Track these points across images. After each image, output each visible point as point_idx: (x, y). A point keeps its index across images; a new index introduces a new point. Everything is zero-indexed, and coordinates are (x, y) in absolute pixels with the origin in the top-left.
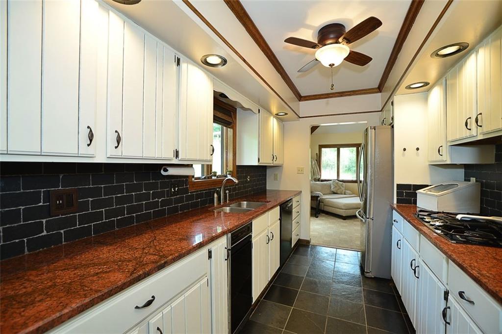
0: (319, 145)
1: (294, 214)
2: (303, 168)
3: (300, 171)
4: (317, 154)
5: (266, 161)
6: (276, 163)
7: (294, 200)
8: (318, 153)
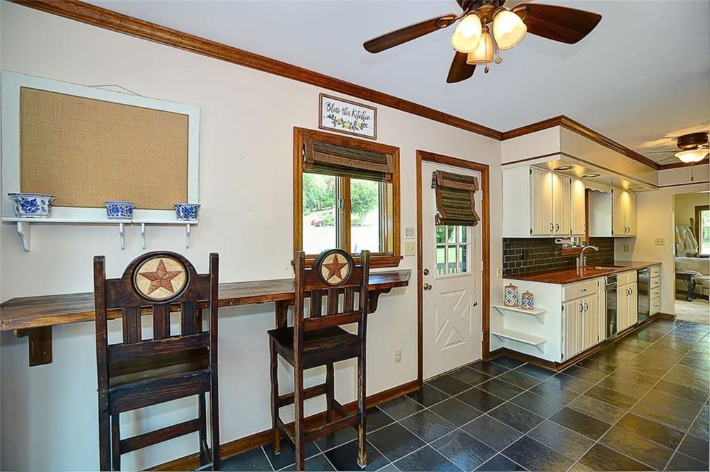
0: (696, 207)
1: (652, 295)
2: (664, 239)
3: (660, 242)
4: (691, 219)
5: (619, 233)
6: (628, 234)
7: (653, 270)
8: (694, 217)
